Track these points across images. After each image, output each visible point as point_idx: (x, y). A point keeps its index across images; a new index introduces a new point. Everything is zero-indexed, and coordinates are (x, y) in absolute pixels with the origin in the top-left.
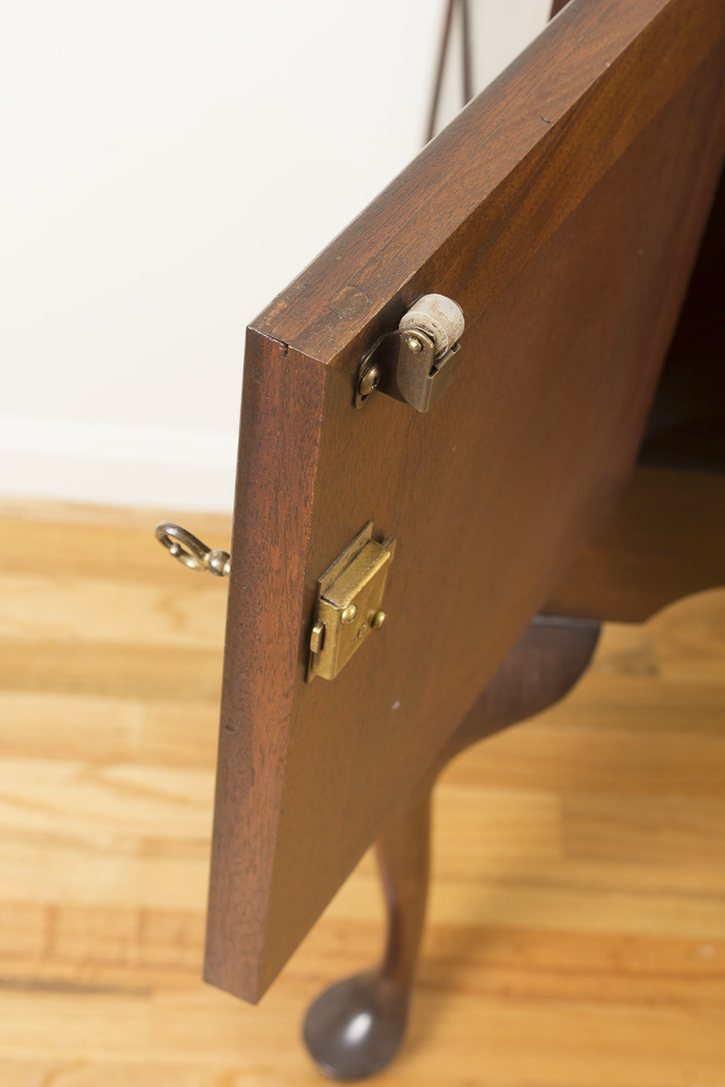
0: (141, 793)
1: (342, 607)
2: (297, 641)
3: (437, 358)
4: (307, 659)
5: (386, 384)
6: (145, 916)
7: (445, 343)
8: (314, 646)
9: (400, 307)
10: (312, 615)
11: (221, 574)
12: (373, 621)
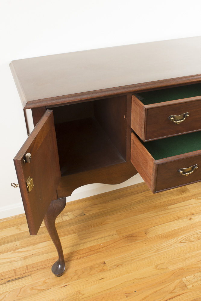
0: (22, 252)
1: (29, 183)
2: (26, 188)
3: (29, 158)
4: (28, 190)
5: (26, 161)
6: (27, 266)
7: (29, 156)
8: (28, 188)
9: (25, 155)
10: (27, 185)
11: (18, 186)
12: (33, 186)
